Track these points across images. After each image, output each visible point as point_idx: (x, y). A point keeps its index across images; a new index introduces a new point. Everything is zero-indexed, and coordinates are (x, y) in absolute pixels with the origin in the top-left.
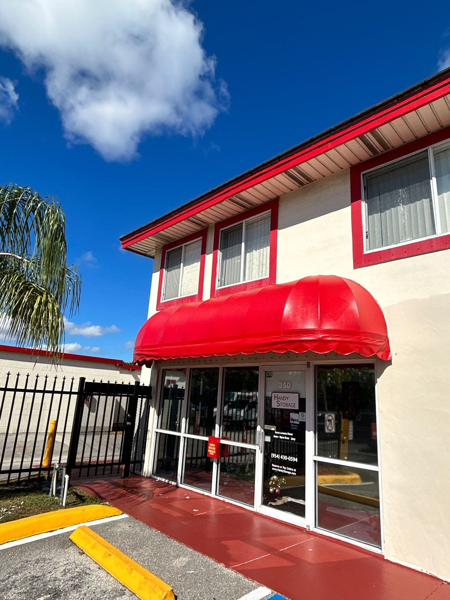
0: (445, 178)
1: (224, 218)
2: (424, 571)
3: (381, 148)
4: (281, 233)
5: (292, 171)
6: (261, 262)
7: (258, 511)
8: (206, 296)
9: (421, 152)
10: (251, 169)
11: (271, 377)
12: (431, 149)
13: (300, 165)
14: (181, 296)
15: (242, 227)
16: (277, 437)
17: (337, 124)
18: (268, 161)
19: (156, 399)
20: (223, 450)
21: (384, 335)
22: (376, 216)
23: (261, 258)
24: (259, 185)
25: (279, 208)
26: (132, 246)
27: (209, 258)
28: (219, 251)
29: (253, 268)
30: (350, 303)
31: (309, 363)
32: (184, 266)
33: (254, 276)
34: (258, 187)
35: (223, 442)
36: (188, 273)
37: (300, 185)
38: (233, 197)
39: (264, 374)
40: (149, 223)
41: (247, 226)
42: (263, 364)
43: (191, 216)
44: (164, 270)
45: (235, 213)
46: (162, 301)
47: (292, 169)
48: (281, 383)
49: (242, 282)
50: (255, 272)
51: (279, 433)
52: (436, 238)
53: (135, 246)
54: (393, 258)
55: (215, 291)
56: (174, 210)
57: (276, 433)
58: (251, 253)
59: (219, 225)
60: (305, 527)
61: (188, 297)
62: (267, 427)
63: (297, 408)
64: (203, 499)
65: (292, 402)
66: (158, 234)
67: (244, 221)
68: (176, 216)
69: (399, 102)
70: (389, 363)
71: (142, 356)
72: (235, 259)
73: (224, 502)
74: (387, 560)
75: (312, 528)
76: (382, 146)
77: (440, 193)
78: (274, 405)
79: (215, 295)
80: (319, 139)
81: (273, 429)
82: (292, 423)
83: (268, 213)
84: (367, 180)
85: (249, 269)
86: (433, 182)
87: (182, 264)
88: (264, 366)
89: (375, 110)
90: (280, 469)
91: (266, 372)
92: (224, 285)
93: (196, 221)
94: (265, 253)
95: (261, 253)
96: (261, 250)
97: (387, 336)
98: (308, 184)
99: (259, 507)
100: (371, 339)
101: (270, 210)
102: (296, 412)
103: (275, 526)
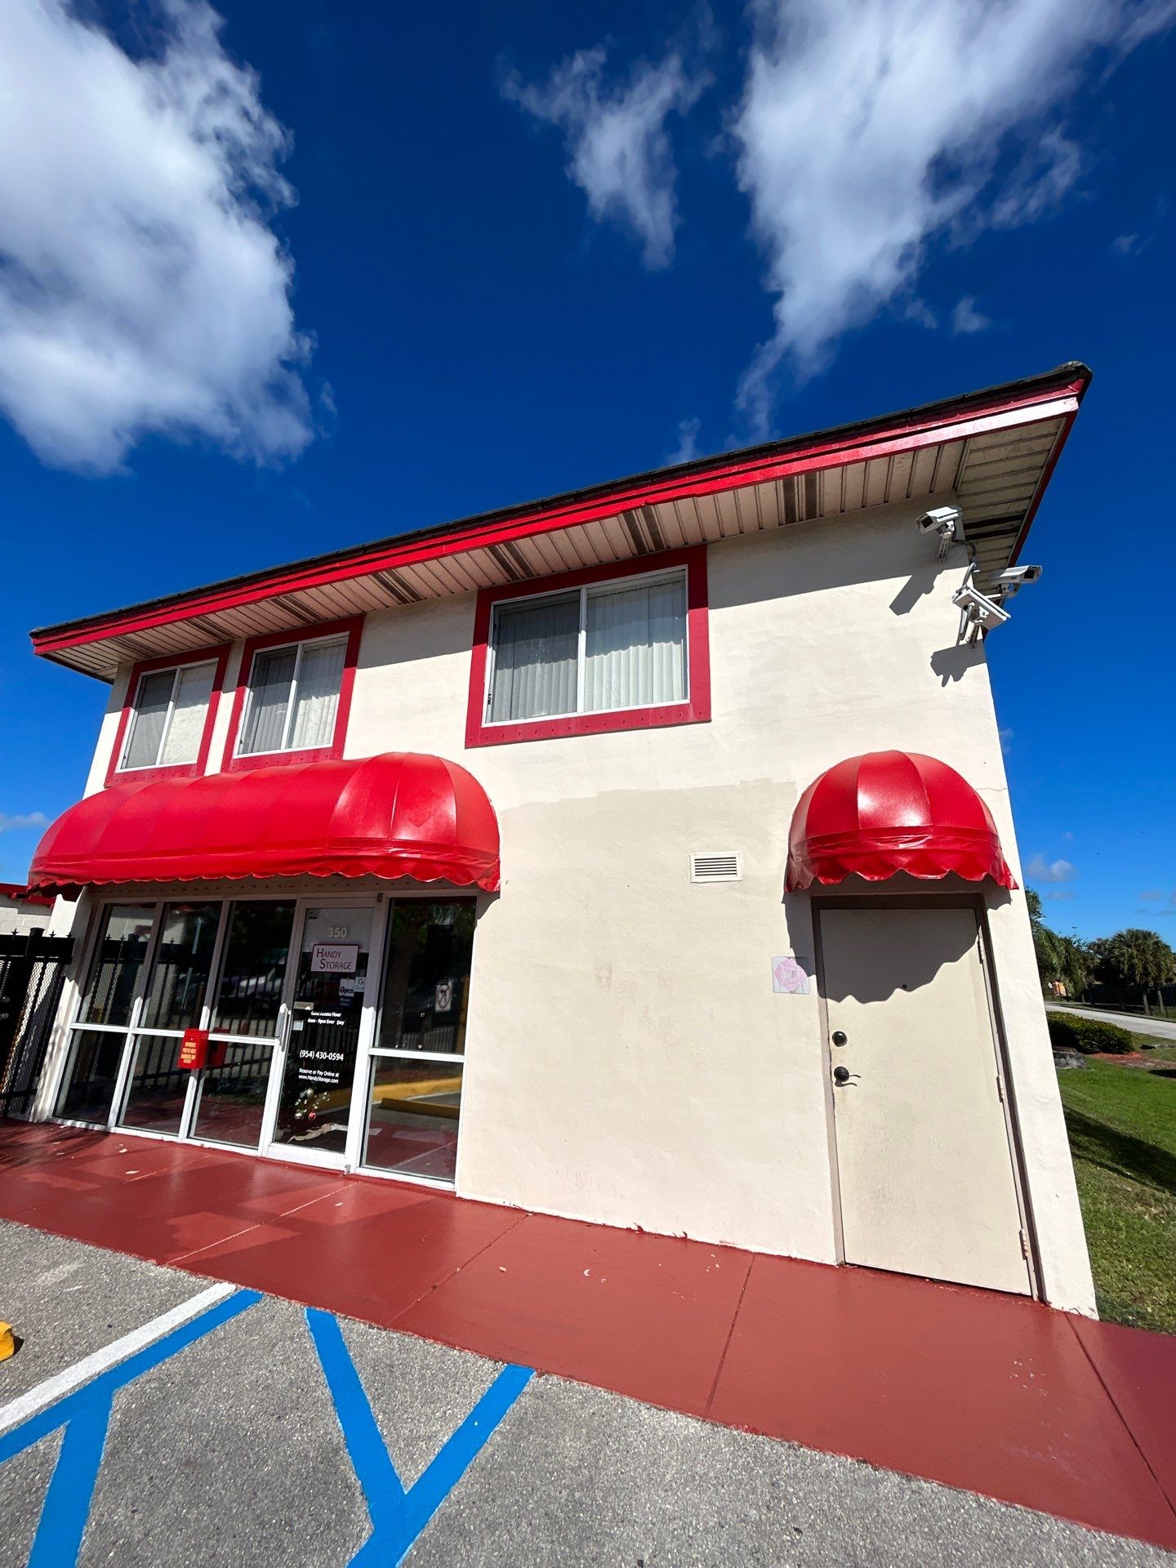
0: (598, 634)
1: (264, 631)
2: (507, 1204)
3: (522, 572)
4: (362, 675)
5: (385, 575)
6: (324, 719)
7: (264, 1155)
8: (213, 767)
9: (569, 592)
10: (316, 556)
11: (316, 918)
12: (584, 590)
13: (399, 569)
14: (161, 764)
15: (296, 654)
16: (313, 1021)
17: (458, 520)
18: (347, 549)
19: (81, 964)
20: (212, 1053)
21: (493, 852)
22: (508, 672)
23: (325, 711)
24: (328, 586)
25: (363, 633)
26: (59, 652)
27: (227, 700)
28: (248, 690)
29: (309, 728)
30: (446, 800)
31: (382, 894)
32: (176, 707)
33: (307, 741)
34: (326, 588)
35: (213, 1037)
36: (183, 721)
37: (400, 602)
38: (281, 597)
39: (305, 912)
40: (104, 613)
41: (305, 652)
42: (305, 895)
43: (197, 616)
44: (132, 711)
45: (286, 627)
46: (118, 770)
47: (384, 572)
48: (332, 929)
49: (283, 750)
50: (311, 734)
51: (318, 1014)
52: (576, 718)
53: (67, 653)
54: (520, 738)
55: (232, 761)
56: (161, 598)
57: (313, 1014)
58: (309, 701)
59: (253, 642)
60: (342, 1168)
61: (176, 767)
62: (298, 1005)
63: (353, 969)
64: (161, 1148)
65: (346, 959)
66: (124, 638)
67: (300, 643)
68: (165, 610)
69: (545, 511)
70: (497, 895)
71: (48, 877)
72: (277, 709)
73: (202, 1148)
74: (459, 1198)
75: (355, 1169)
76: (523, 569)
77: (589, 653)
78: (316, 967)
79: (231, 769)
80: (431, 535)
81: (308, 1008)
82: (342, 996)
83: (343, 636)
84: (500, 616)
85: (302, 728)
86: (582, 637)
87: (171, 704)
88: (303, 900)
89: (512, 514)
90: (312, 1075)
91: (307, 909)
92: (252, 752)
93: (206, 626)
94: (332, 705)
95: (326, 703)
96: (327, 698)
97: (498, 855)
98: (413, 601)
99: (268, 1147)
100: (470, 858)
101: (348, 633)
102: (350, 976)
103: (290, 1174)
